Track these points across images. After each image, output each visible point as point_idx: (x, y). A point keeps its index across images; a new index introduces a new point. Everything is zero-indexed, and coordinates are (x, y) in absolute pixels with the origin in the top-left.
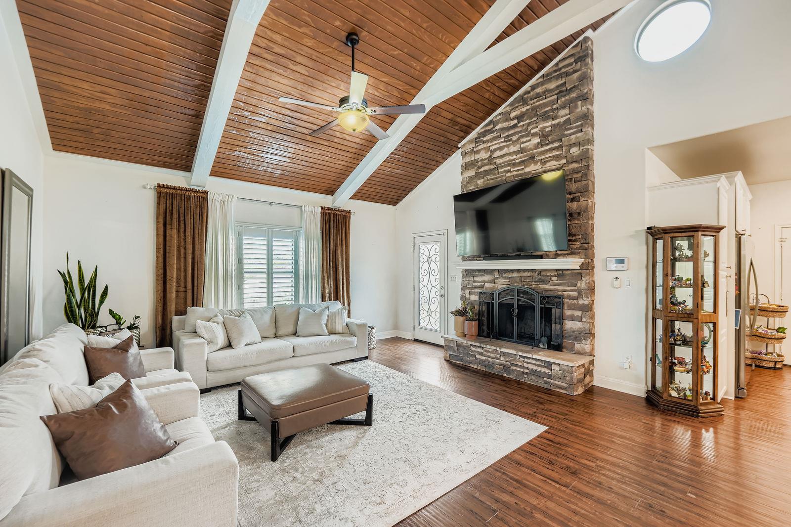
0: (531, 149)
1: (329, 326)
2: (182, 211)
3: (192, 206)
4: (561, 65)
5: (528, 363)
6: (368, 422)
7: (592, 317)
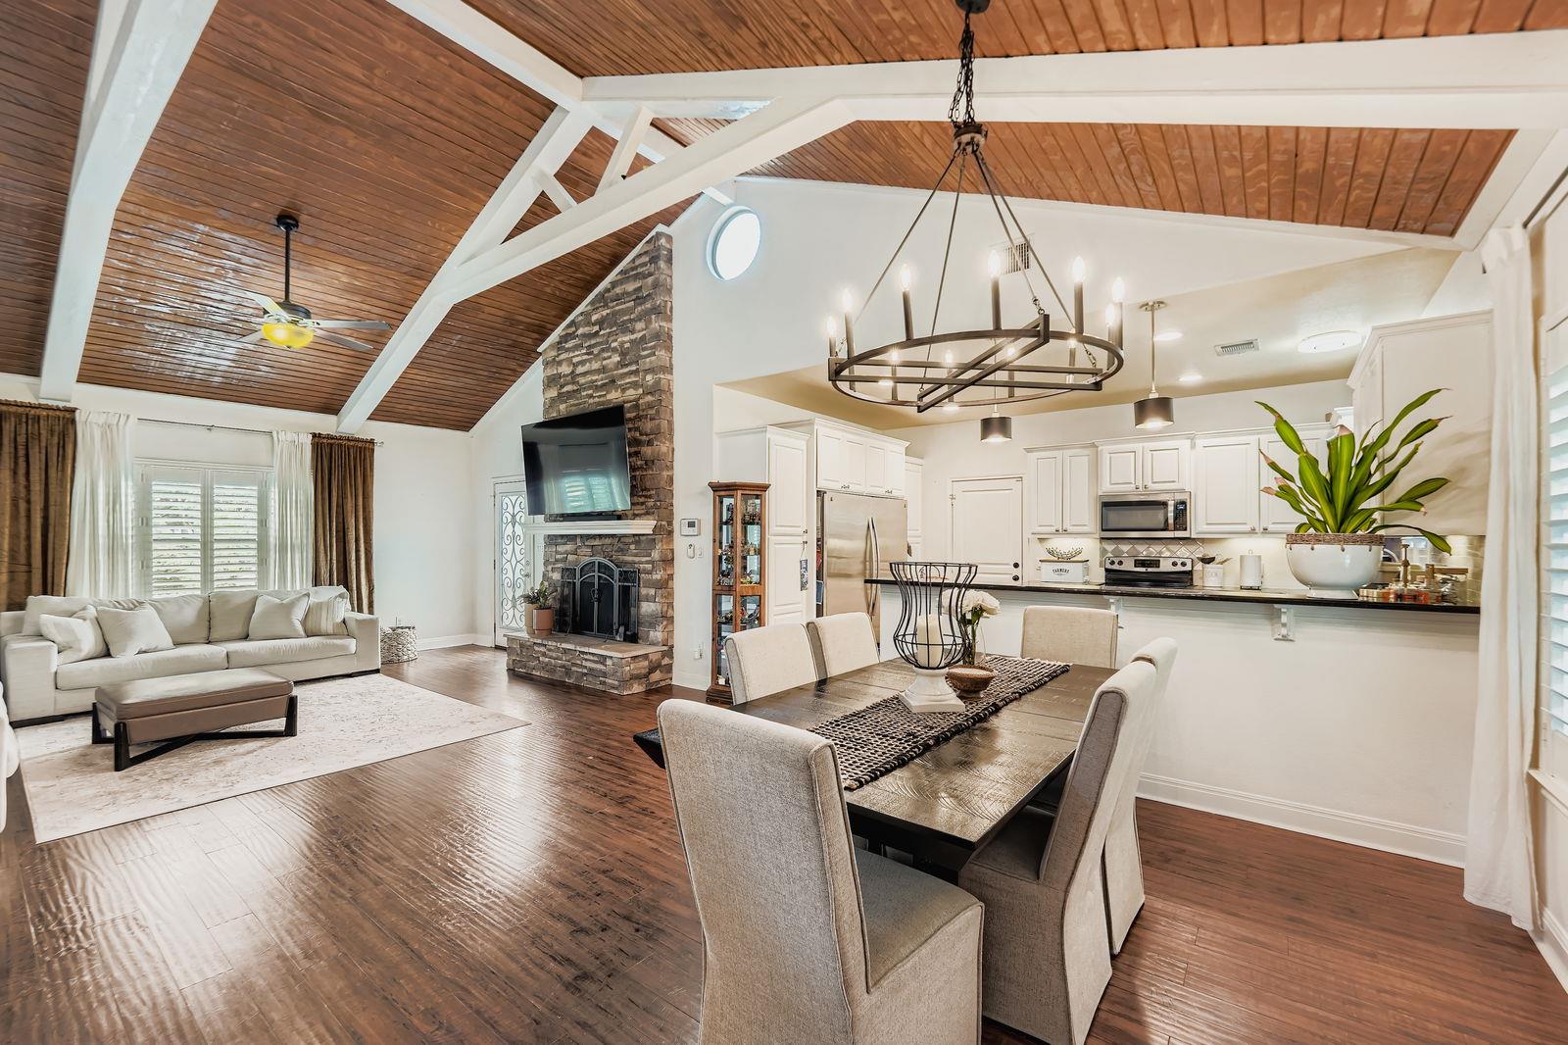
0: (611, 370)
1: (309, 624)
2: (21, 439)
3: (43, 432)
4: (637, 263)
5: (586, 660)
6: (290, 730)
7: (671, 595)
